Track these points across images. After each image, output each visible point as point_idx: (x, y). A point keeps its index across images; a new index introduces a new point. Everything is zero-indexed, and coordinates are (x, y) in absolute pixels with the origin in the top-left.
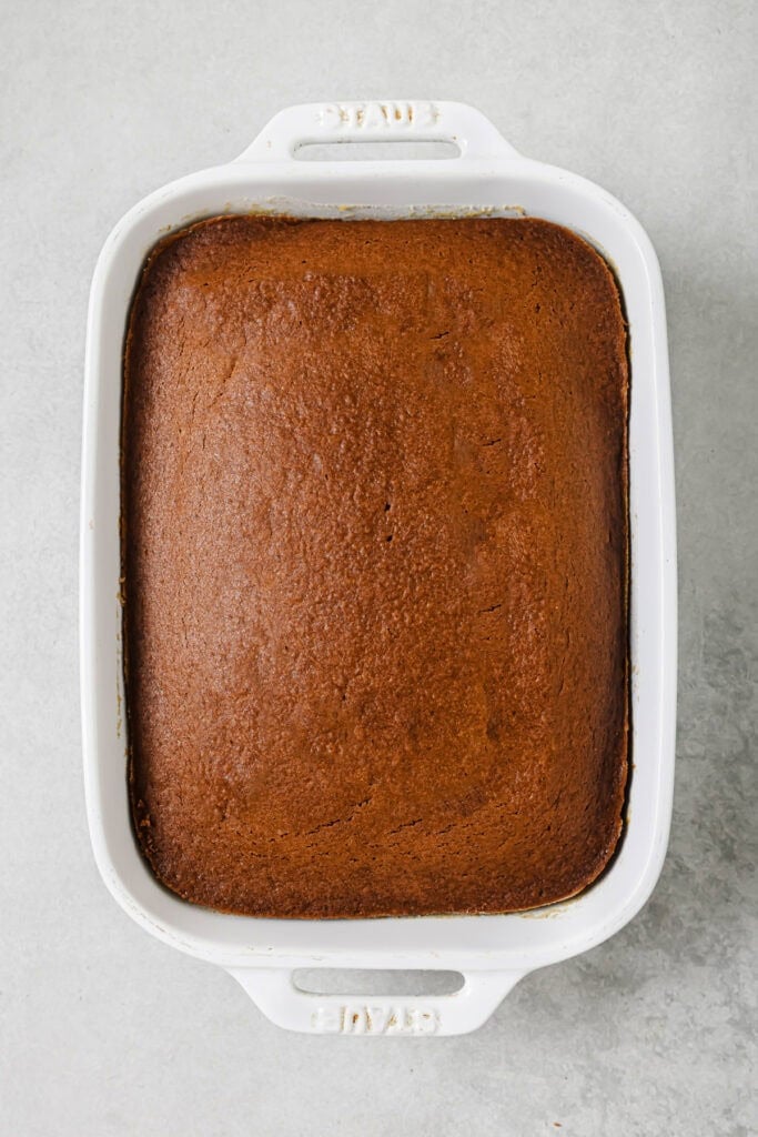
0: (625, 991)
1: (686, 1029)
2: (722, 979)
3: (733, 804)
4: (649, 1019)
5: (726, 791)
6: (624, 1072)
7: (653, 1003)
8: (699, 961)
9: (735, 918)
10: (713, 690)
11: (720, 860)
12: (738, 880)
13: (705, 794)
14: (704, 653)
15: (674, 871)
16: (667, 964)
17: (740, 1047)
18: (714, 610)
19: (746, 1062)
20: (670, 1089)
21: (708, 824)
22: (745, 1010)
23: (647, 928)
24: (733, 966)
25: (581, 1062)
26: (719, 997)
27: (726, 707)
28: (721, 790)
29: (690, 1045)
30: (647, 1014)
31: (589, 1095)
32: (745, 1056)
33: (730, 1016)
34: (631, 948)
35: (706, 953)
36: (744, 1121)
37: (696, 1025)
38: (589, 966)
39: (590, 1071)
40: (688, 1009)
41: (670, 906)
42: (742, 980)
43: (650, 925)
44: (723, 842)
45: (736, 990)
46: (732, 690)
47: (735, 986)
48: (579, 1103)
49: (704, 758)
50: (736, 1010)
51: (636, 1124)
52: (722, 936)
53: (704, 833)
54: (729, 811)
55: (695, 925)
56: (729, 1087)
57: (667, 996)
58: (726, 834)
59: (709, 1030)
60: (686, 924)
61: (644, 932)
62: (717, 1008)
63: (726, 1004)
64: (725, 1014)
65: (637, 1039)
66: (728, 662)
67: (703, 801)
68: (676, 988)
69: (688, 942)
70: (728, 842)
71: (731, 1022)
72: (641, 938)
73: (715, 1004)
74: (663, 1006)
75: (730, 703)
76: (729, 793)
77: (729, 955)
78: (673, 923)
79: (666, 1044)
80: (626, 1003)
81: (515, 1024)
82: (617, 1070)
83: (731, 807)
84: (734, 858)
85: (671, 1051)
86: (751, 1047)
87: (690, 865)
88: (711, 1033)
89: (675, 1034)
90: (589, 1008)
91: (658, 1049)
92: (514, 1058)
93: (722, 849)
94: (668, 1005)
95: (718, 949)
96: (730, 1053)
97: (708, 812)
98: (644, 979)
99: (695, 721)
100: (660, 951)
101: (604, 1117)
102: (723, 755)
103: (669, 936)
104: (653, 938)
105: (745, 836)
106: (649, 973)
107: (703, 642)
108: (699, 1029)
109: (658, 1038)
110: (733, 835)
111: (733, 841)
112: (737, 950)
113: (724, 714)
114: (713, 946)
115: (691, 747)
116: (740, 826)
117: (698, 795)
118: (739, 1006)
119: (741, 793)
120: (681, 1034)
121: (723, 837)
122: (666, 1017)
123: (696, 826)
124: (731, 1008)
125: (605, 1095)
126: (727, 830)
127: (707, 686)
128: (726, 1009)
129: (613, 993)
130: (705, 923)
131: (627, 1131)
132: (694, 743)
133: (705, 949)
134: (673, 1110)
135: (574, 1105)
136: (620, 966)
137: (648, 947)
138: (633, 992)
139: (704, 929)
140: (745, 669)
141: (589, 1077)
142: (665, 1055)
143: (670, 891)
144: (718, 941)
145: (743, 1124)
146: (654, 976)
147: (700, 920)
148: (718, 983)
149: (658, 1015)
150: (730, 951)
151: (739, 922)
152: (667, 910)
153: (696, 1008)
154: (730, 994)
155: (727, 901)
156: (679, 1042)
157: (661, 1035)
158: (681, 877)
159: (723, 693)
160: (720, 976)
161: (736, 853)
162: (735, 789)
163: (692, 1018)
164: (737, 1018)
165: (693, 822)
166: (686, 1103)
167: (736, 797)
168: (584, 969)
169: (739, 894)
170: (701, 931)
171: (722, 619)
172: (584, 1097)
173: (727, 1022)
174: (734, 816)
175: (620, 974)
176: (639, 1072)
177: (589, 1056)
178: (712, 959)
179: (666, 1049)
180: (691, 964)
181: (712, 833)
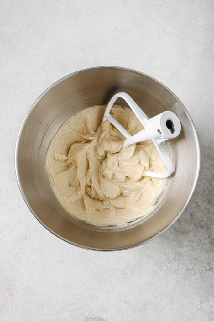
0: (184, 234)
1: (199, 244)
2: (207, 232)
3: (210, 190)
4: (190, 241)
5: (209, 187)
6: (184, 254)
7: (191, 237)
8: (202, 227)
10: (206, 164)
11: (207, 204)
12: (212, 209)
13: (204, 188)
14: (204, 155)
15: (196, 206)
16: (194, 228)
17: (211, 248)
18: (206, 145)
19: (213, 252)
20: (195, 258)
21: (204, 195)
22: (213, 240)
23: (189, 219)
24: (210, 229)
25: (173, 251)
26: (207, 236)
27: (209, 168)
28: (208, 187)
29: (200, 247)
30: (189, 240)
31: (175, 259)
33: (209, 241)
34: (185, 224)
35: (204, 226)
37: (201, 243)
38: (176, 228)
40: (199, 239)
41: (195, 214)
42: (212, 232)
43: (190, 219)
44: (208, 199)
45: (211, 235)
46: (211, 164)
47: (211, 234)
48: (173, 261)
49: (203, 180)
50: (211, 240)
51: (186, 266)
52: (207, 222)
53: (203, 197)
54: (210, 192)
56: (209, 258)
57: (194, 236)
58: (209, 198)
59: (204, 244)
60: (199, 219)
61: (189, 220)
62: (206, 239)
63: (208, 238)
64: (208, 240)
65: (187, 246)
66: (209, 157)
67: (203, 190)
68: (196, 234)
69: (199, 223)
70: (209, 200)
71: (209, 242)
72: (188, 222)
73: (206, 238)
74: (193, 238)
75: (210, 167)
76: (210, 188)
77: (209, 226)
78: (196, 218)
79: (194, 247)
80: (184, 237)
81: (158, 241)
82: (182, 253)
83: (210, 191)
85: (195, 249)
87: (200, 205)
88: (204, 245)
89: (196, 245)
90: (175, 238)
91: (192, 248)
92: (157, 249)
93: (208, 201)
94: (194, 238)
95: (207, 225)
96: (209, 250)
97: (205, 192)
98: (189, 232)
100: (192, 225)
101: (179, 264)
102: (208, 179)
103: (195, 221)
104: (191, 222)
106: (190, 230)
107: (204, 152)
108: (202, 244)
109: (192, 245)
111: (210, 199)
112: (211, 225)
113: (209, 169)
114: (205, 224)
116: (212, 196)
117: (202, 188)
118: (211, 239)
119: (212, 188)
120: (197, 245)
121: (208, 198)
122: (194, 241)
123: (202, 196)
124: (210, 239)
125: (179, 259)
126: (209, 197)
127: (205, 163)
128: (208, 239)
129: (181, 235)
130: (203, 219)
131: (184, 268)
132: (201, 176)
133: (203, 225)
134: (195, 263)
135: (171, 261)
136: (183, 228)
137: (190, 224)
138: (186, 234)
141: (175, 254)
142: (194, 250)
143: (195, 211)
144: (206, 223)
145: (212, 267)
146: (191, 231)
147: (202, 218)
148: (207, 233)
149: (192, 240)
151: (212, 219)
152: (194, 215)
153: (201, 239)
154: (209, 236)
155: (209, 213)
156: (197, 247)
157: (193, 245)
158: (198, 208)
159: (208, 164)
160: (207, 231)
161: (211, 202)
162: (211, 187)
163: (200, 241)
164: (211, 241)
165: (201, 195)
166: (198, 261)
167: (211, 189)
168: (175, 229)
171: (208, 147)
172: (174, 259)
173: (208, 242)
174: (211, 193)
175: (183, 230)
176: (187, 254)
177: (175, 250)
178: (205, 227)
179: (194, 248)
180: (200, 228)
181: (206, 198)
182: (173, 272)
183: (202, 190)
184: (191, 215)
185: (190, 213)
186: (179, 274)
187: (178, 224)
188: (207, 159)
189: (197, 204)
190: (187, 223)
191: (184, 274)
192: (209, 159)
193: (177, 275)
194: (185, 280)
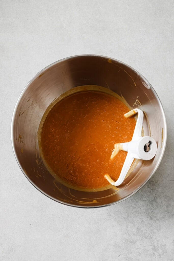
0: (133, 243)
1: (144, 250)
2: (150, 241)
4: (137, 249)
5: (151, 207)
6: (133, 258)
7: (138, 246)
8: (146, 238)
9: (153, 230)
11: (150, 219)
12: (153, 223)
16: (140, 239)
17: (154, 253)
19: (155, 256)
21: (148, 213)
22: (155, 247)
23: (136, 232)
24: (152, 239)
25: (125, 257)
27: (151, 192)
28: (150, 207)
29: (145, 253)
32: (155, 255)
33: (152, 248)
34: (134, 236)
35: (148, 236)
37: (145, 249)
38: (126, 239)
39: (126, 258)
40: (144, 247)
41: (141, 228)
42: (154, 241)
43: (137, 231)
44: (150, 216)
45: (153, 243)
46: (152, 188)
49: (147, 201)
50: (153, 247)
52: (150, 233)
53: (147, 215)
54: (152, 211)
55: (146, 231)
57: (140, 244)
59: (148, 250)
60: (144, 231)
63: (151, 245)
65: (135, 252)
66: (151, 183)
67: (147, 209)
68: (142, 243)
69: (144, 235)
70: (151, 216)
71: (152, 249)
72: (136, 234)
73: (149, 246)
74: (140, 246)
77: (152, 237)
78: (141, 231)
82: (131, 258)
83: (152, 210)
84: (153, 219)
85: (141, 254)
86: (156, 253)
87: (144, 221)
89: (142, 251)
90: (126, 247)
91: (139, 254)
92: (113, 256)
93: (150, 217)
95: (150, 236)
96: (152, 254)
97: (148, 211)
98: (136, 242)
99: (145, 194)
100: (139, 236)
102: (150, 200)
103: (141, 234)
104: (138, 234)
105: (154, 215)
108: (146, 250)
109: (139, 252)
110: (152, 215)
111: (152, 216)
114: (149, 235)
115: (145, 199)
116: (153, 213)
117: (146, 208)
119: (154, 207)
121: (150, 215)
122: (140, 248)
123: (145, 213)
126: (151, 214)
128: (151, 246)
129: (131, 244)
130: (147, 231)
133: (147, 236)
136: (132, 239)
137: (137, 236)
138: (134, 244)
140: (154, 184)
141: (126, 259)
143: (141, 225)
144: (150, 234)
146: (138, 241)
147: (146, 230)
148: (150, 242)
149: (139, 248)
153: (146, 246)
155: (151, 227)
156: (143, 253)
158: (143, 223)
159: (150, 189)
161: (153, 218)
162: (153, 206)
163: (145, 248)
164: (153, 248)
168: (125, 240)
170: (147, 232)
174: (152, 212)
175: (132, 241)
176: (135, 258)
177: (126, 256)
178: (148, 238)
181: (148, 215)
184: (138, 228)
187: (128, 236)
189: (142, 220)
190: (135, 234)
192: (150, 185)
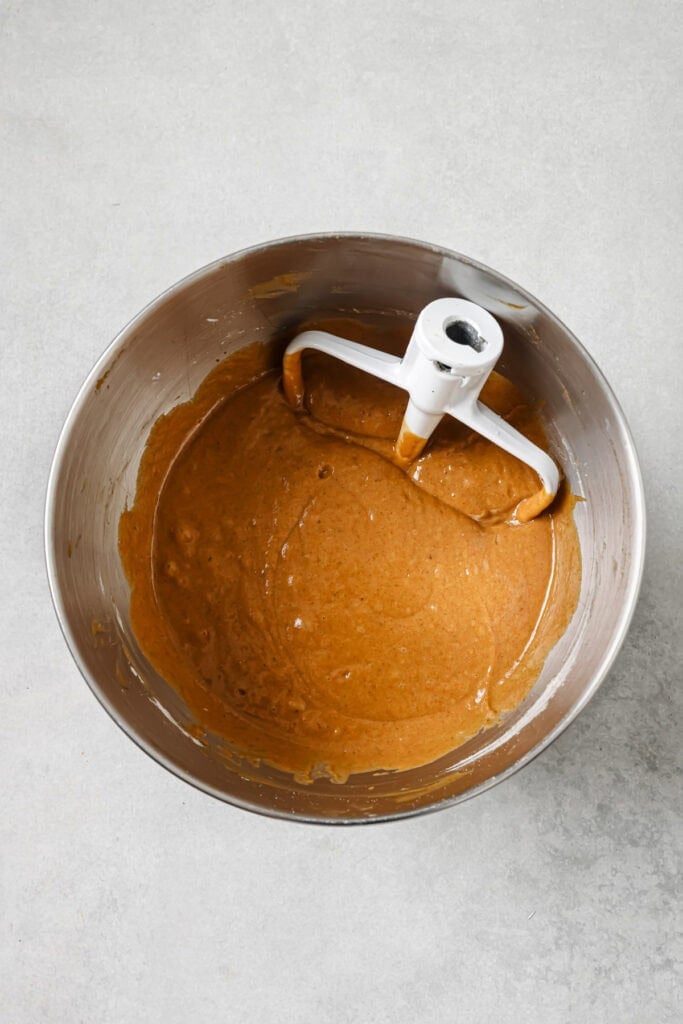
0: (583, 867)
1: (627, 892)
2: (651, 855)
3: (654, 731)
4: (600, 887)
5: (648, 722)
6: (584, 925)
7: (604, 875)
8: (634, 843)
9: (659, 812)
11: (647, 771)
12: (660, 785)
13: (633, 724)
15: (615, 781)
16: (612, 847)
17: (666, 903)
19: (671, 914)
20: (618, 935)
21: (637, 746)
22: (668, 877)
23: (596, 821)
24: (659, 846)
25: (554, 919)
26: (651, 868)
27: (645, 662)
28: (645, 722)
29: (631, 903)
30: (599, 882)
31: (560, 942)
32: (670, 909)
33: (656, 883)
34: (586, 837)
35: (640, 838)
36: (671, 956)
37: (634, 889)
38: (556, 851)
39: (560, 925)
40: (628, 878)
41: (612, 805)
42: (665, 856)
43: (599, 819)
44: (647, 758)
45: (662, 863)
47: (661, 860)
48: (554, 948)
49: (632, 699)
50: (662, 877)
51: (595, 960)
52: (650, 825)
53: (635, 752)
54: (652, 736)
55: (631, 818)
56: (659, 931)
58: (650, 753)
59: (644, 892)
60: (624, 817)
61: (595, 825)
62: (647, 877)
63: (654, 873)
64: (655, 880)
65: (593, 900)
66: (646, 630)
68: (619, 863)
69: (626, 830)
70: (652, 758)
71: (660, 885)
72: (593, 829)
73: (648, 873)
74: (611, 877)
75: (648, 659)
76: (652, 724)
77: (656, 838)
78: (615, 818)
79: (613, 903)
80: (584, 876)
82: (580, 923)
83: (652, 733)
84: (656, 769)
85: (617, 909)
86: (674, 903)
87: (626, 776)
89: (620, 896)
90: (558, 881)
91: (608, 907)
92: (506, 917)
93: (648, 763)
94: (614, 876)
95: (648, 835)
96: (659, 907)
97: (637, 737)
98: (596, 859)
99: (624, 673)
100: (606, 837)
101: (572, 957)
102: (646, 697)
103: (613, 827)
104: (601, 829)
105: (663, 753)
106: (599, 854)
108: (636, 891)
109: (608, 899)
110: (655, 753)
111: (655, 757)
112: (662, 834)
113: (645, 668)
114: (643, 832)
115: (623, 692)
116: (659, 746)
117: (629, 726)
118: (664, 874)
119: (659, 723)
120: (624, 896)
121: (648, 755)
122: (612, 885)
123: (628, 749)
124: (659, 876)
125: (572, 942)
126: (650, 749)
127: (631, 648)
128: (655, 876)
129: (575, 869)
130: (637, 817)
131: (589, 966)
132: (624, 689)
133: (638, 835)
134: (621, 950)
135: (549, 950)
136: (579, 850)
137: (598, 835)
138: (588, 867)
139: (637, 821)
140: (658, 635)
141: (560, 929)
142: (613, 911)
143: (612, 795)
144: (648, 829)
145: (670, 958)
146: (604, 856)
147: (635, 814)
148: (649, 859)
149: (607, 883)
150: (656, 837)
151: (662, 815)
152: (610, 809)
153: (634, 877)
154: (657, 866)
155: (653, 800)
156: (623, 902)
157: (610, 897)
158: (619, 785)
159: (644, 652)
160: (650, 853)
161: (658, 766)
162: (655, 720)
163: (631, 884)
164: (663, 882)
165: (626, 745)
166: (629, 944)
167: (656, 727)
168: (553, 853)
169: (661, 794)
170: (635, 822)
172: (556, 944)
173: (656, 886)
174: (655, 740)
175: (579, 855)
176: (595, 924)
177: (559, 915)
178: (644, 842)
179: (614, 907)
180: (629, 846)
181: (640, 753)
182: (555, 982)
183: (628, 730)
184: (600, 807)
185: (597, 802)
186: (573, 985)
187: (564, 838)
188: (638, 637)
189: (616, 774)
190: (591, 831)
191: (589, 984)
192: (644, 637)
193: (569, 988)
194: (593, 1002)
